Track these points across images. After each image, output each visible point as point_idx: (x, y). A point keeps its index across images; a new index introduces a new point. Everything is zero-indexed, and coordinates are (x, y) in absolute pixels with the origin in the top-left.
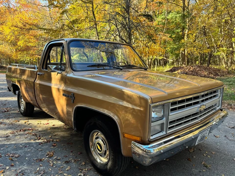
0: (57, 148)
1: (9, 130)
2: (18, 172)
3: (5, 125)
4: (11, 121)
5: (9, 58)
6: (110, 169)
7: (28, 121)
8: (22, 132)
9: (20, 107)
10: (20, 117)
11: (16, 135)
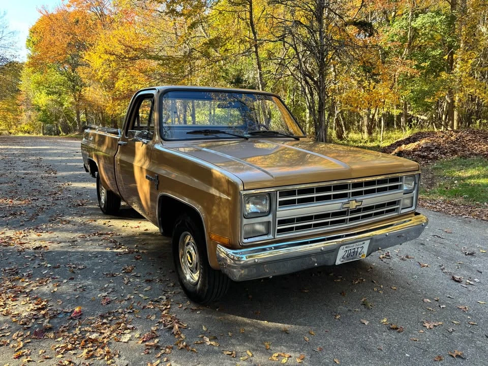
0: (141, 262)
1: (79, 232)
2: (78, 287)
3: (74, 225)
4: (85, 219)
5: (102, 113)
6: (200, 289)
7: (109, 222)
8: (96, 237)
9: (99, 198)
10: (100, 215)
11: (87, 241)
